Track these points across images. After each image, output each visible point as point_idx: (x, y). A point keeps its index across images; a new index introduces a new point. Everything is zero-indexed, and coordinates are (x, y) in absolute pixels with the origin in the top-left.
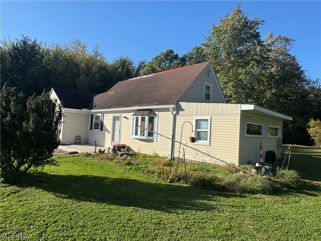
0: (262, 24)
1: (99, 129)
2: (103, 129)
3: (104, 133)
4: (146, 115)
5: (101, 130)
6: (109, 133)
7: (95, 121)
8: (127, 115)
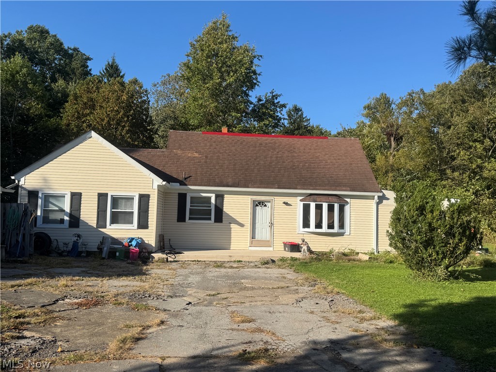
0: (259, 60)
1: (210, 219)
2: (223, 220)
3: (229, 227)
4: (336, 203)
5: (215, 221)
6: (242, 225)
7: (191, 206)
8: (289, 200)
